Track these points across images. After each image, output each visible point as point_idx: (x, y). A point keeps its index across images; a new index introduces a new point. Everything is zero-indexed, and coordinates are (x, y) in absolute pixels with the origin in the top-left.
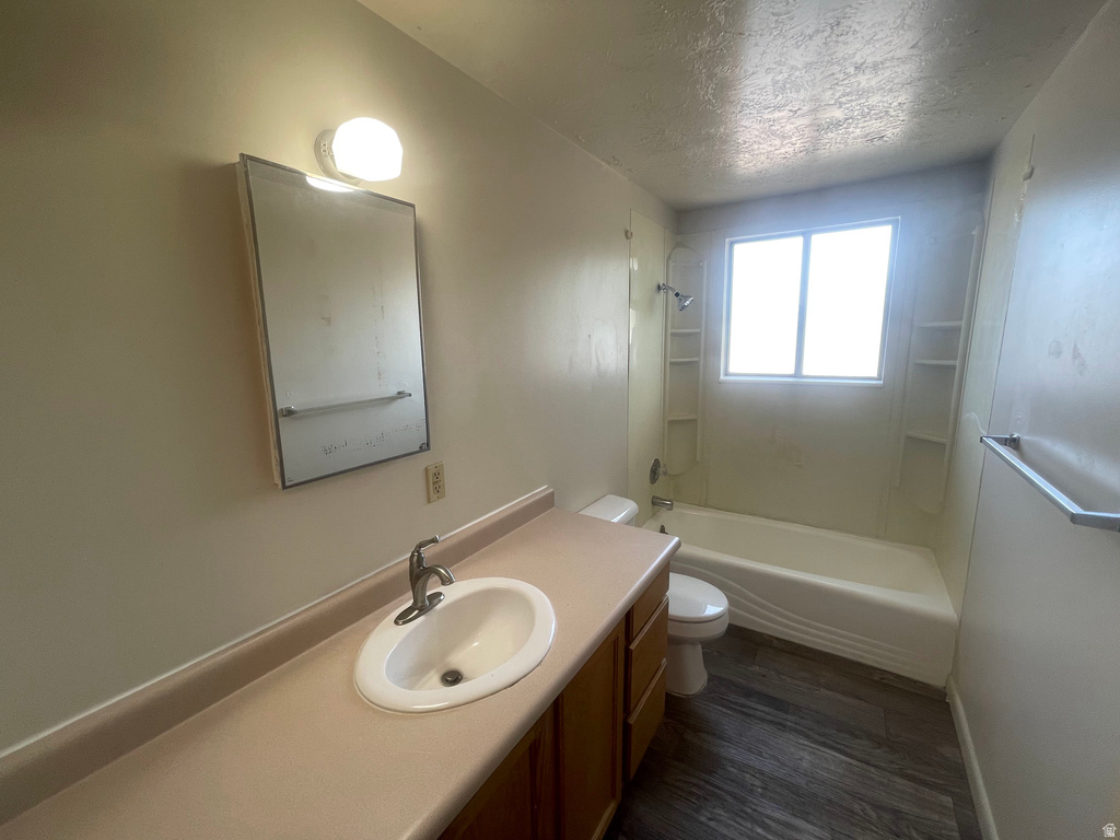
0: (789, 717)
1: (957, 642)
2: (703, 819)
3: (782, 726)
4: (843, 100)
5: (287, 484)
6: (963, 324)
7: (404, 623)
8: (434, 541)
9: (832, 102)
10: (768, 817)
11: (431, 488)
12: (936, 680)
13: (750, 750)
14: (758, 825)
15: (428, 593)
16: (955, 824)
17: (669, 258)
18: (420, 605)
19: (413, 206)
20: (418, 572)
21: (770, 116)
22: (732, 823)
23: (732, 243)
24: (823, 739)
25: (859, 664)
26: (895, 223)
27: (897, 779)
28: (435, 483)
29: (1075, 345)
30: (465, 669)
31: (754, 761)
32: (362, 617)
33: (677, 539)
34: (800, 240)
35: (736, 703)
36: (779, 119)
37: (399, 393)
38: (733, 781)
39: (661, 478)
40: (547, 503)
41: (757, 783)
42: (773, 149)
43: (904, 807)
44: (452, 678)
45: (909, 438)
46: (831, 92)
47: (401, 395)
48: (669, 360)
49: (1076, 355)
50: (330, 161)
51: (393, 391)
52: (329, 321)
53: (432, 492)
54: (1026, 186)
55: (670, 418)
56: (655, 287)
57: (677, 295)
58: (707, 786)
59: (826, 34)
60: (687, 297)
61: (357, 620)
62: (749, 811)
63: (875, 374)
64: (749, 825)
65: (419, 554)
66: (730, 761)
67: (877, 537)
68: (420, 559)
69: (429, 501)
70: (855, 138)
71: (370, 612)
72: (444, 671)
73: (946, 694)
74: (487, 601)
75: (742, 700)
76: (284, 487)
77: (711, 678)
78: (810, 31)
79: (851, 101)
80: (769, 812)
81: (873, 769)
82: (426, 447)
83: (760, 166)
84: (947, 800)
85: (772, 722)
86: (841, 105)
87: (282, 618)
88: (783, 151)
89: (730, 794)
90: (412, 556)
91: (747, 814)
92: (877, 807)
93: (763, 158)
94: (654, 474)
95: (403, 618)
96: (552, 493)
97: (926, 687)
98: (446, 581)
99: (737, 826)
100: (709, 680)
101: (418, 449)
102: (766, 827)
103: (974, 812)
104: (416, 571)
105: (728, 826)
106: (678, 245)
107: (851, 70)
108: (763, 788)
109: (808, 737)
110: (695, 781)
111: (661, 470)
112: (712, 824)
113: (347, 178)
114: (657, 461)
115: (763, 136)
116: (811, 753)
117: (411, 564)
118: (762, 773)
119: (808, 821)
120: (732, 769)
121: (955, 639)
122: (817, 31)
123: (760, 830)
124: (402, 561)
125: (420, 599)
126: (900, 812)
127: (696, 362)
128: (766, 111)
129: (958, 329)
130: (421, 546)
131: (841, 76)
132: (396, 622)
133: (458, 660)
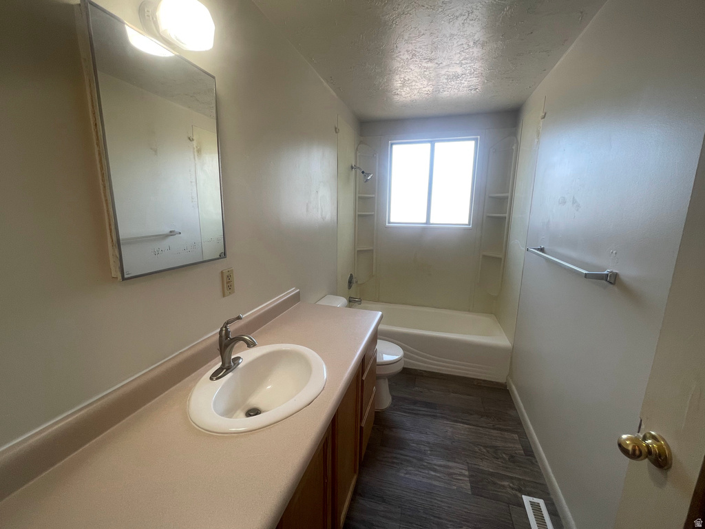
0: (437, 411)
1: (511, 358)
2: (402, 475)
3: (435, 417)
4: (463, 62)
5: (126, 276)
6: (509, 195)
7: (217, 379)
8: (239, 318)
9: (458, 62)
10: (435, 465)
11: (225, 286)
12: (501, 380)
13: (421, 432)
14: (432, 470)
15: (233, 357)
16: (520, 447)
17: (357, 149)
18: (227, 365)
19: (214, 77)
20: (226, 343)
21: (426, 65)
22: (417, 472)
23: (392, 144)
24: (456, 419)
25: (465, 378)
26: (476, 140)
27: (492, 431)
28: (227, 283)
29: (574, 197)
30: (260, 406)
31: (424, 438)
32: (183, 379)
33: (381, 313)
34: (429, 145)
35: (409, 409)
36: (430, 68)
37: (171, 232)
38: (414, 450)
39: (354, 286)
40: (296, 298)
41: (427, 448)
42: (422, 87)
43: (498, 444)
44: (253, 412)
45: (484, 256)
46: (459, 55)
47: (172, 233)
48: (357, 213)
49: (574, 202)
50: (153, 25)
51: (167, 230)
52: (156, 151)
53: (226, 289)
54: (541, 123)
55: (358, 249)
56: (350, 167)
57: (363, 172)
58: (402, 457)
59: (465, 17)
60: (368, 174)
61: (180, 381)
62: (426, 464)
63: (467, 223)
64: (427, 472)
65: (227, 330)
66: (411, 440)
67: (469, 311)
68: (227, 333)
69: (224, 296)
70: (463, 87)
71: (189, 374)
72: (247, 409)
73: (506, 386)
74: (272, 360)
75: (412, 407)
76: (124, 279)
77: (394, 398)
78: (457, 14)
79: (467, 63)
80: (435, 462)
81: (481, 429)
82: (223, 255)
83: (413, 97)
84: (516, 436)
85: (430, 415)
86: (461, 64)
87: (104, 393)
88: (427, 89)
89: (413, 457)
90: (221, 330)
91: (424, 466)
92: (485, 447)
93: (416, 92)
94: (350, 282)
95: (216, 376)
96: (298, 293)
97: (497, 383)
98: (251, 345)
99: (421, 474)
100: (393, 399)
101: (218, 257)
102: (435, 470)
103: (527, 438)
104: (225, 342)
105: (416, 475)
106: (361, 142)
107: (471, 44)
108: (431, 451)
109: (448, 419)
110: (395, 455)
111: (354, 280)
112: (407, 476)
113: (168, 43)
114: (351, 276)
115: (419, 77)
116: (451, 427)
117: (221, 337)
118: (429, 443)
119: (455, 462)
120: (413, 445)
121: (510, 356)
122: (461, 15)
123: (433, 473)
124: (213, 335)
125: (227, 361)
126: (496, 447)
127: (372, 215)
128: (424, 61)
129: (507, 198)
130: (228, 323)
131: (465, 46)
132: (211, 379)
133: (254, 401)
